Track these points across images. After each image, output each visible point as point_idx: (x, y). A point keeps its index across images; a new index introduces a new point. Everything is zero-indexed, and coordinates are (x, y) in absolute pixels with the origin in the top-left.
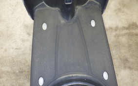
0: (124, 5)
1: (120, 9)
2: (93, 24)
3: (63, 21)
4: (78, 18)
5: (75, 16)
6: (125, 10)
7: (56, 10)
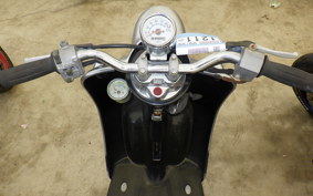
0: (246, 176)
1: (239, 181)
2: (188, 190)
3: (148, 183)
4: (168, 180)
5: (165, 178)
6: (248, 183)
7: (142, 168)
